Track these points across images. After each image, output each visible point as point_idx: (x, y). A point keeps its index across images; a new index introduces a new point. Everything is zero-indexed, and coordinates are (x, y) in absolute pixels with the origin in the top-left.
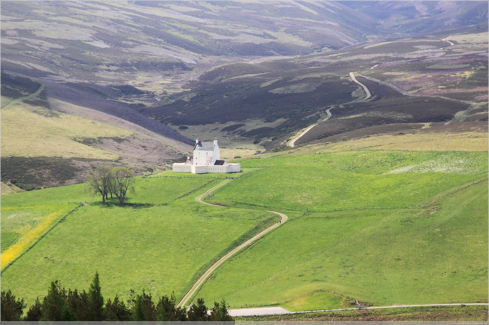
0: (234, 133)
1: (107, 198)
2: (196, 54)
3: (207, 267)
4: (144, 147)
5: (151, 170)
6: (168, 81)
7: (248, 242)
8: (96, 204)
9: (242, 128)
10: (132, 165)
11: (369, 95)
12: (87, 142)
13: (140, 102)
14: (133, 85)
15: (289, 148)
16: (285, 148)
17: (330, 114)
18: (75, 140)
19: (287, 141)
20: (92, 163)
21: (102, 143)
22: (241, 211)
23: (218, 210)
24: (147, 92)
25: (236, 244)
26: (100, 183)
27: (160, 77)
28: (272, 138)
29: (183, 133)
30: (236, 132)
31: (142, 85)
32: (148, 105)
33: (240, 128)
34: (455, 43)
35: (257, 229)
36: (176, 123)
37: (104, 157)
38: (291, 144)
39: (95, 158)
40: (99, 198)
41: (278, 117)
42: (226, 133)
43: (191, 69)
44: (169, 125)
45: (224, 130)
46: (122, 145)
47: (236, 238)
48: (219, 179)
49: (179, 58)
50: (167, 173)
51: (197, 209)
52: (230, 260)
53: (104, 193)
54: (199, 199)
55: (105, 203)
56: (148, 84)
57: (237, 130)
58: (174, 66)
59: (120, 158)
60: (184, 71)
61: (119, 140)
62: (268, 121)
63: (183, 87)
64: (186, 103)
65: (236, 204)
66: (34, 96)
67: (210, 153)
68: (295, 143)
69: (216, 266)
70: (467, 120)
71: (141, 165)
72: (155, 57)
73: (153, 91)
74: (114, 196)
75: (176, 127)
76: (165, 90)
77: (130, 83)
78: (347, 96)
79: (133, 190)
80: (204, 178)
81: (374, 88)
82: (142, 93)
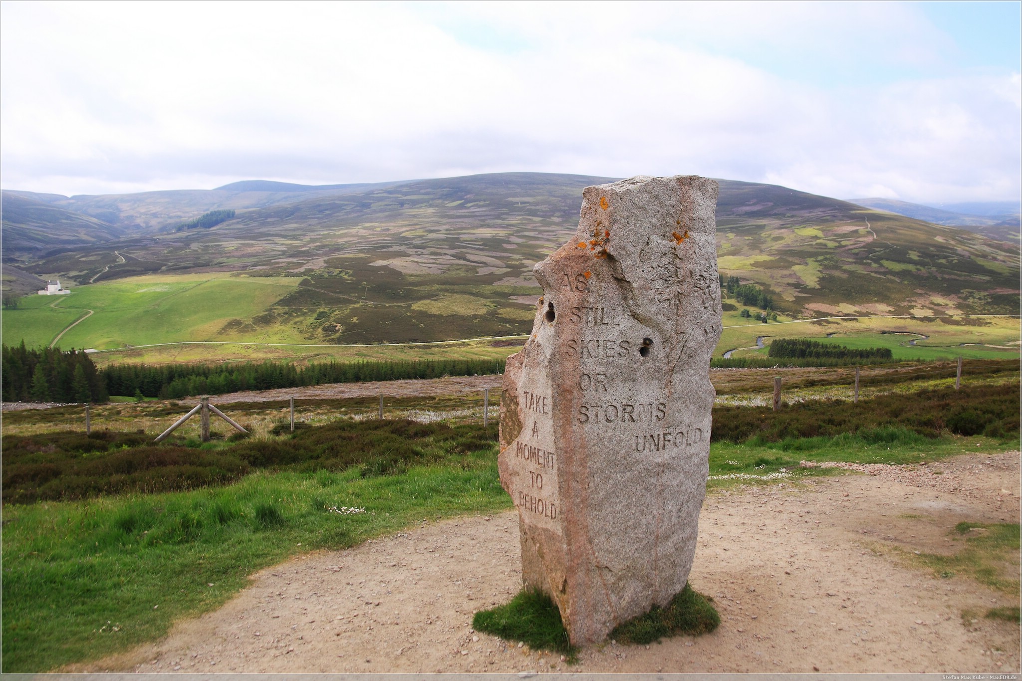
0: (64, 277)
1: (8, 307)
2: (43, 244)
3: (58, 334)
4: (22, 284)
5: (27, 294)
6: (31, 256)
7: (77, 323)
9: (68, 275)
10: (17, 292)
11: (124, 260)
13: (18, 265)
15: (91, 283)
16: (89, 283)
17: (107, 268)
19: (89, 280)
22: (73, 310)
23: (61, 310)
25: (72, 324)
27: (27, 254)
28: (82, 279)
29: (40, 278)
31: (18, 257)
32: (22, 266)
33: (66, 275)
34: (159, 239)
35: (80, 317)
36: (37, 273)
38: (91, 281)
41: (84, 270)
42: (61, 277)
43: (41, 250)
44: (33, 275)
45: (59, 276)
46: (12, 284)
47: (72, 321)
48: (61, 296)
49: (35, 245)
50: (35, 295)
51: (52, 310)
52: (69, 331)
53: (6, 305)
54: (52, 306)
55: (7, 309)
56: (21, 257)
58: (33, 249)
59: (12, 289)
60: (38, 251)
61: (10, 281)
62: (80, 272)
63: (38, 258)
64: (40, 265)
65: (70, 307)
67: (56, 286)
68: (94, 281)
69: (62, 333)
70: (167, 270)
71: (22, 292)
72: (23, 245)
74: (11, 306)
75: (36, 276)
76: (30, 259)
77: (12, 256)
78: (115, 261)
79: (20, 303)
80: (54, 297)
81: (126, 258)
82: (19, 261)
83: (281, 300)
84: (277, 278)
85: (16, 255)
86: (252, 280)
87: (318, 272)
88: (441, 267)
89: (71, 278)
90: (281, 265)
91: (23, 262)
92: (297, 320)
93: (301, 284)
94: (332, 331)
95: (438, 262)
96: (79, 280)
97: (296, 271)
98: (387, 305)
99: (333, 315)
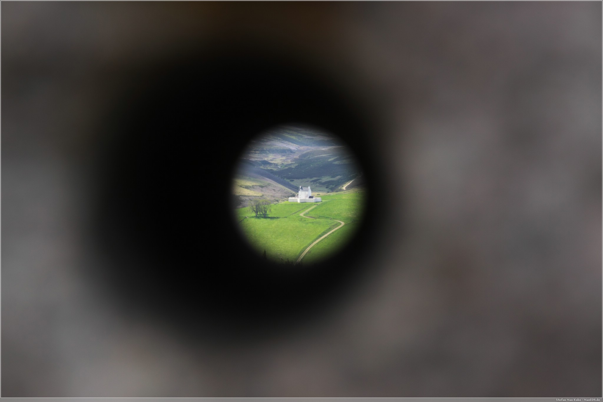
0: (316, 183)
1: (258, 214)
2: (297, 145)
3: (306, 247)
4: (274, 190)
5: (278, 201)
6: (284, 158)
7: (326, 235)
8: (253, 217)
9: (320, 181)
10: (268, 199)
12: (247, 187)
13: (271, 168)
14: (267, 160)
15: (343, 190)
16: (341, 190)
18: (241, 186)
19: (342, 187)
20: (249, 197)
21: (254, 188)
22: (322, 220)
23: (311, 220)
24: (274, 164)
25: (320, 236)
26: (255, 207)
27: (280, 156)
28: (334, 185)
29: (292, 183)
30: (317, 182)
31: (272, 160)
32: (275, 169)
33: (319, 181)
35: (330, 229)
36: (288, 178)
37: (255, 195)
38: (344, 188)
39: (251, 195)
40: (254, 214)
41: (337, 175)
42: (312, 183)
43: (295, 153)
44: (285, 179)
45: (311, 182)
46: (264, 189)
47: (320, 233)
48: (311, 205)
49: (289, 147)
50: (286, 202)
51: (301, 219)
53: (257, 212)
54: (302, 215)
55: (257, 217)
56: (274, 160)
57: (317, 181)
58: (287, 151)
59: (263, 195)
60: (291, 154)
62: (333, 177)
63: (291, 161)
64: (293, 169)
65: (320, 217)
67: (307, 193)
68: (346, 188)
69: (311, 247)
71: (273, 199)
72: (277, 147)
73: (277, 163)
74: (261, 213)
75: (288, 180)
76: (283, 162)
77: (266, 159)
79: (270, 210)
80: (304, 205)
82: (272, 164)
91: (276, 165)
96: (330, 186)
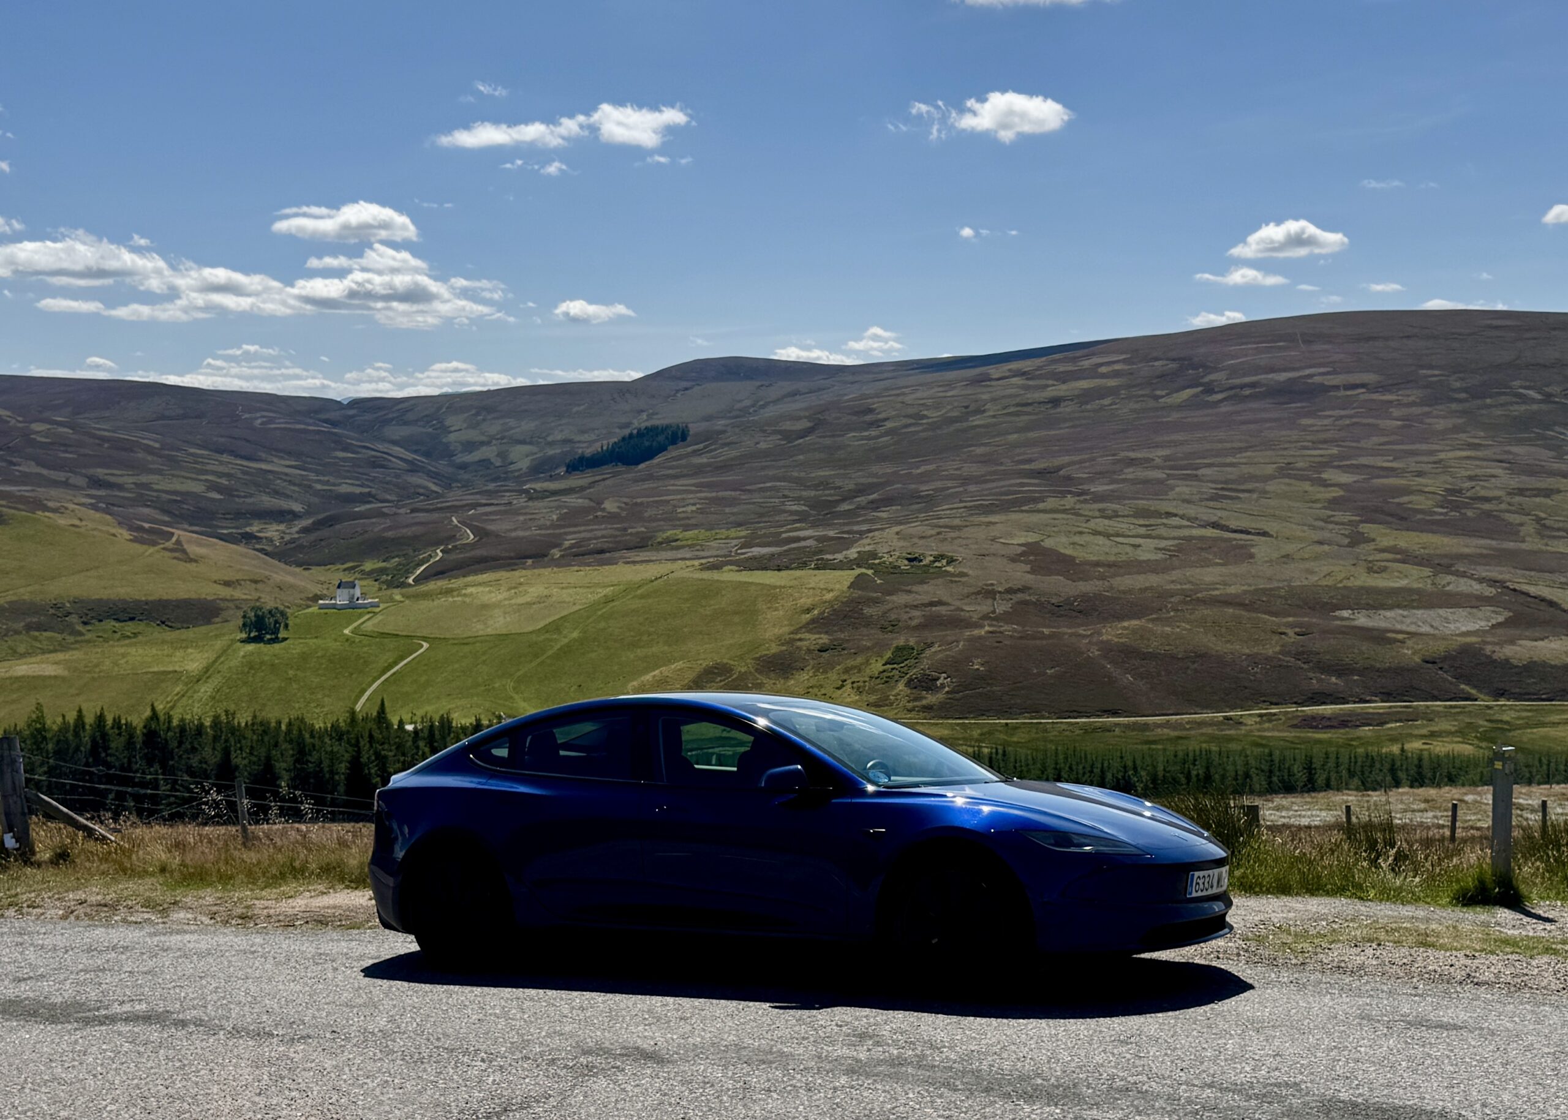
6: (283, 527)
7: (398, 667)
9: (361, 568)
11: (472, 537)
12: (227, 584)
14: (251, 531)
15: (410, 585)
16: (403, 585)
17: (440, 554)
18: (215, 582)
19: (406, 579)
20: (233, 602)
22: (386, 641)
23: (365, 640)
24: (266, 538)
25: (387, 669)
27: (275, 523)
28: (389, 575)
31: (259, 532)
32: (269, 548)
34: (534, 489)
35: (403, 656)
36: (299, 565)
37: (243, 597)
38: (410, 581)
39: (234, 598)
43: (301, 517)
45: (345, 570)
46: (259, 586)
47: (386, 665)
51: (347, 640)
52: (384, 683)
53: (252, 631)
54: (347, 631)
56: (264, 530)
58: (285, 514)
60: (295, 518)
62: (385, 561)
65: (381, 635)
66: (169, 544)
67: (352, 591)
68: (414, 581)
70: (564, 558)
72: (265, 506)
73: (271, 536)
77: (248, 529)
78: (453, 538)
81: (476, 531)
82: (261, 538)
83: (813, 621)
84: (798, 573)
85: (254, 528)
86: (746, 577)
87: (886, 558)
88: (1163, 544)
89: (370, 574)
90: (803, 544)
91: (270, 540)
92: (850, 663)
93: (852, 586)
94: (928, 689)
95: (1154, 533)
96: (384, 577)
97: (839, 556)
98: (1046, 631)
99: (928, 653)
